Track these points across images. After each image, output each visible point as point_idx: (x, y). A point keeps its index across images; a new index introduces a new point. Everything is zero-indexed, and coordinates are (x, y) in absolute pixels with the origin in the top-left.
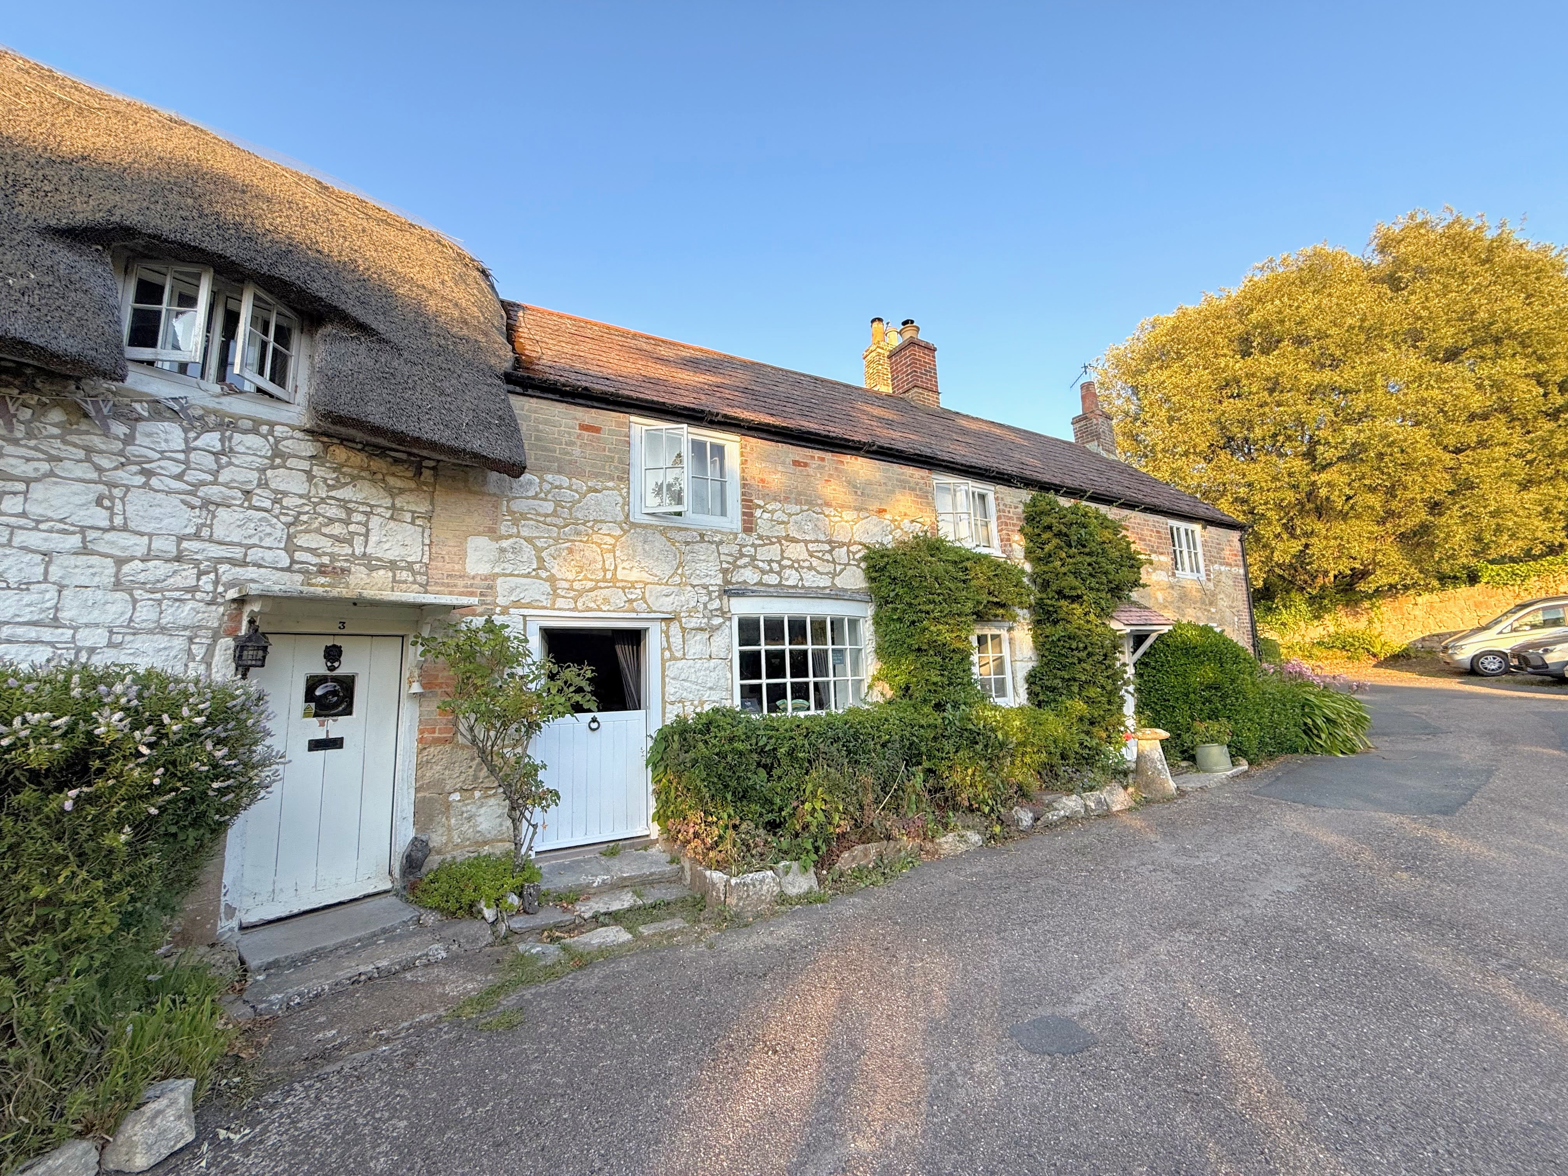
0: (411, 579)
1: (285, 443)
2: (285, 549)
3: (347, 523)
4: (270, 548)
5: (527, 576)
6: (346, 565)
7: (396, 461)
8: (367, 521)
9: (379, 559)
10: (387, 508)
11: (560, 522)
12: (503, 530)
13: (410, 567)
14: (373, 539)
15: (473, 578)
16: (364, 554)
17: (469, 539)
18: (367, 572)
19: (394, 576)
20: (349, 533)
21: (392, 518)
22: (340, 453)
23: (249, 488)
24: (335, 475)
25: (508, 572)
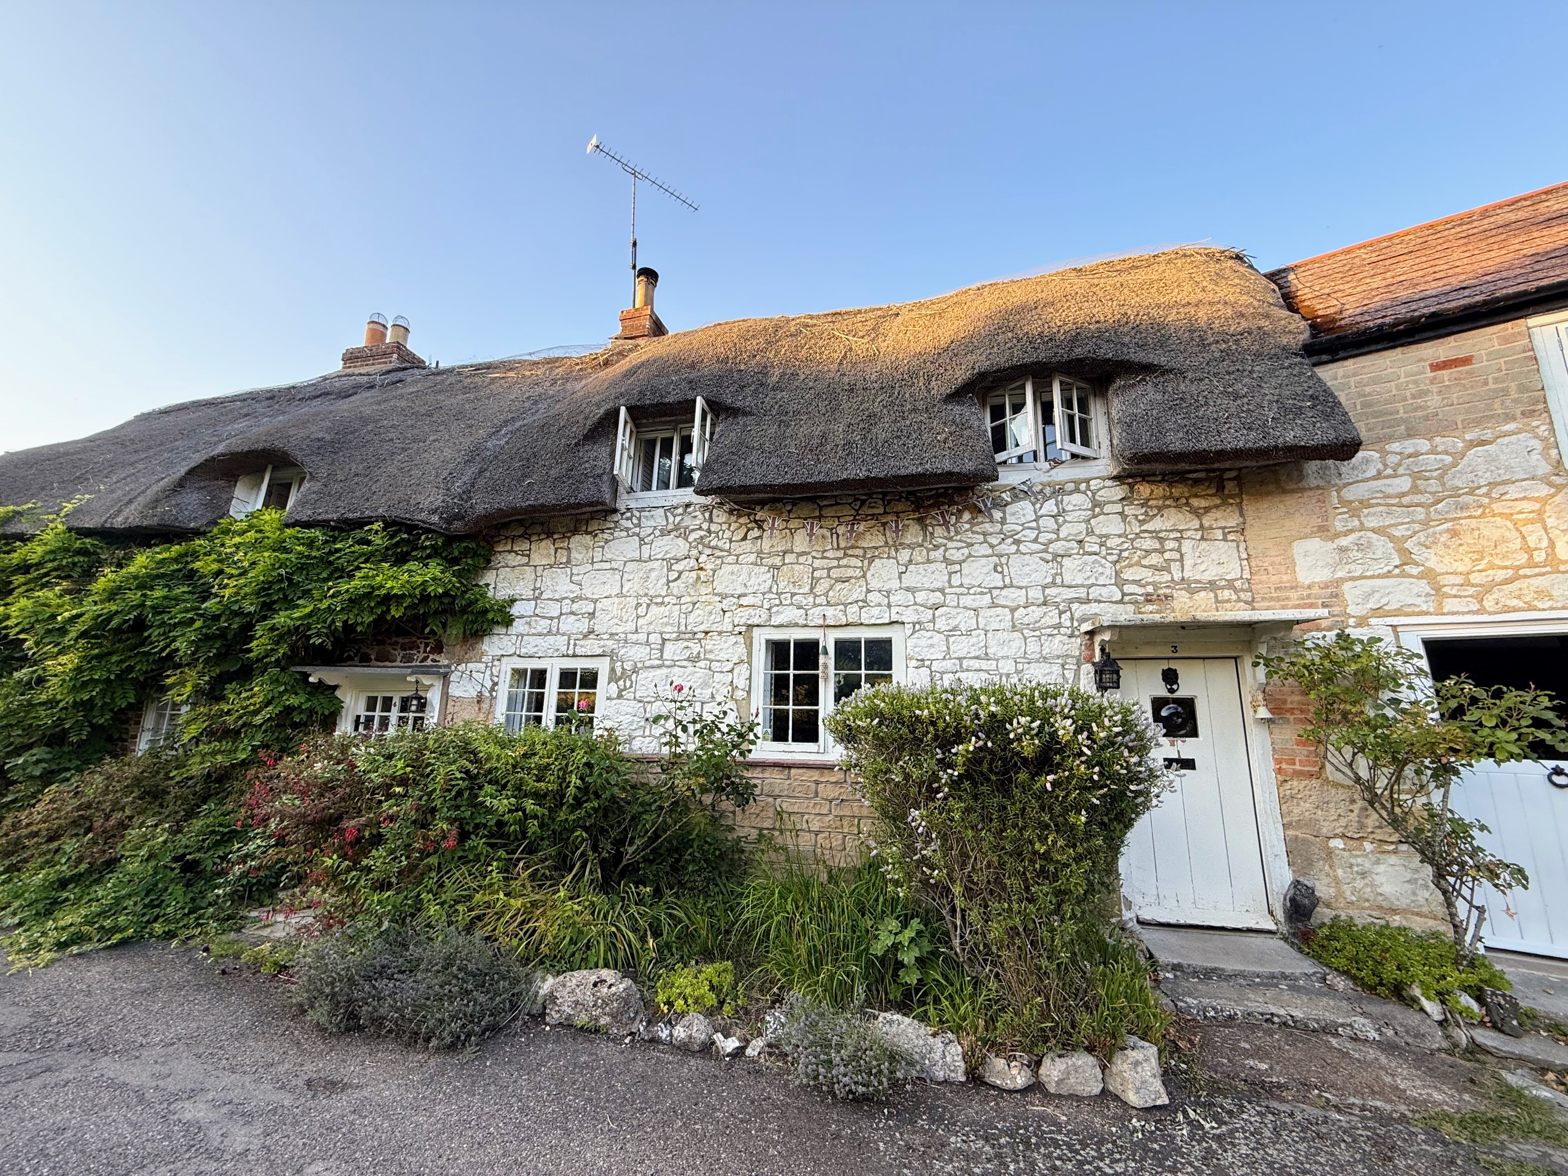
0: (1234, 597)
1: (1099, 493)
2: (1116, 584)
3: (1162, 552)
4: (1104, 585)
5: (1388, 575)
6: (1168, 591)
7: (1196, 482)
8: (1180, 547)
9: (1199, 582)
10: (1196, 530)
11: (1427, 498)
12: (1338, 525)
13: (1230, 585)
14: (1188, 563)
15: (1309, 587)
16: (1183, 579)
17: (1295, 544)
18: (1189, 595)
19: (1216, 596)
20: (1166, 560)
21: (1202, 538)
22: (1144, 490)
23: (1080, 538)
24: (1143, 510)
25: (1357, 574)
